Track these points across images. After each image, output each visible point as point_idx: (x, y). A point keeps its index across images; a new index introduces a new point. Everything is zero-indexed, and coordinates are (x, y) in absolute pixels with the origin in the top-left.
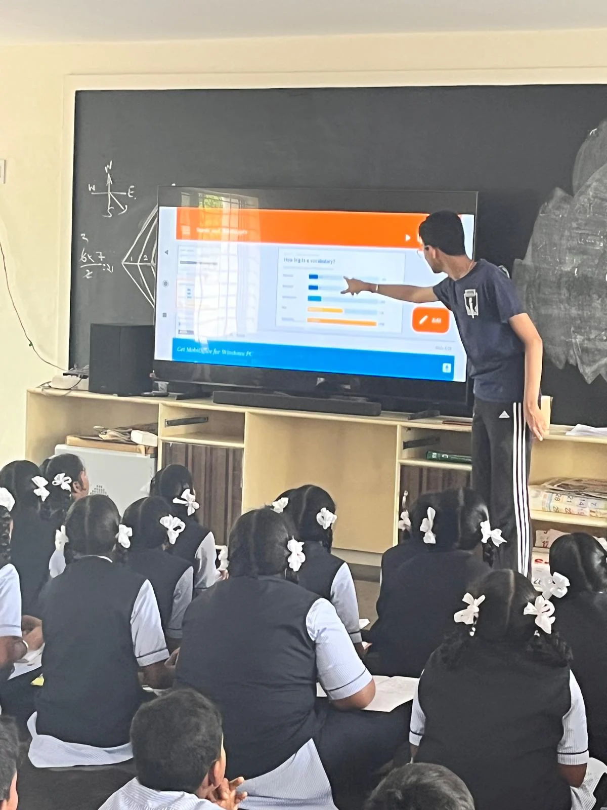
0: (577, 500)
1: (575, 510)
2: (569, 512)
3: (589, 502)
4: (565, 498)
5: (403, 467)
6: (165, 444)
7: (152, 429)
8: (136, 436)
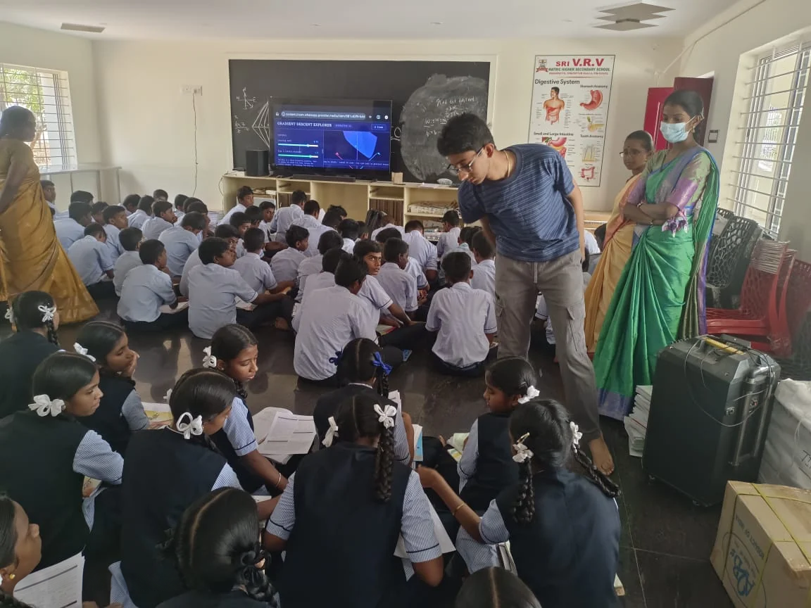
0: (430, 209)
1: (430, 212)
2: (428, 213)
3: (434, 209)
4: (426, 208)
5: (370, 200)
6: (279, 194)
7: (275, 189)
8: (269, 192)
